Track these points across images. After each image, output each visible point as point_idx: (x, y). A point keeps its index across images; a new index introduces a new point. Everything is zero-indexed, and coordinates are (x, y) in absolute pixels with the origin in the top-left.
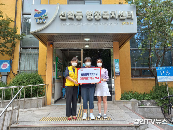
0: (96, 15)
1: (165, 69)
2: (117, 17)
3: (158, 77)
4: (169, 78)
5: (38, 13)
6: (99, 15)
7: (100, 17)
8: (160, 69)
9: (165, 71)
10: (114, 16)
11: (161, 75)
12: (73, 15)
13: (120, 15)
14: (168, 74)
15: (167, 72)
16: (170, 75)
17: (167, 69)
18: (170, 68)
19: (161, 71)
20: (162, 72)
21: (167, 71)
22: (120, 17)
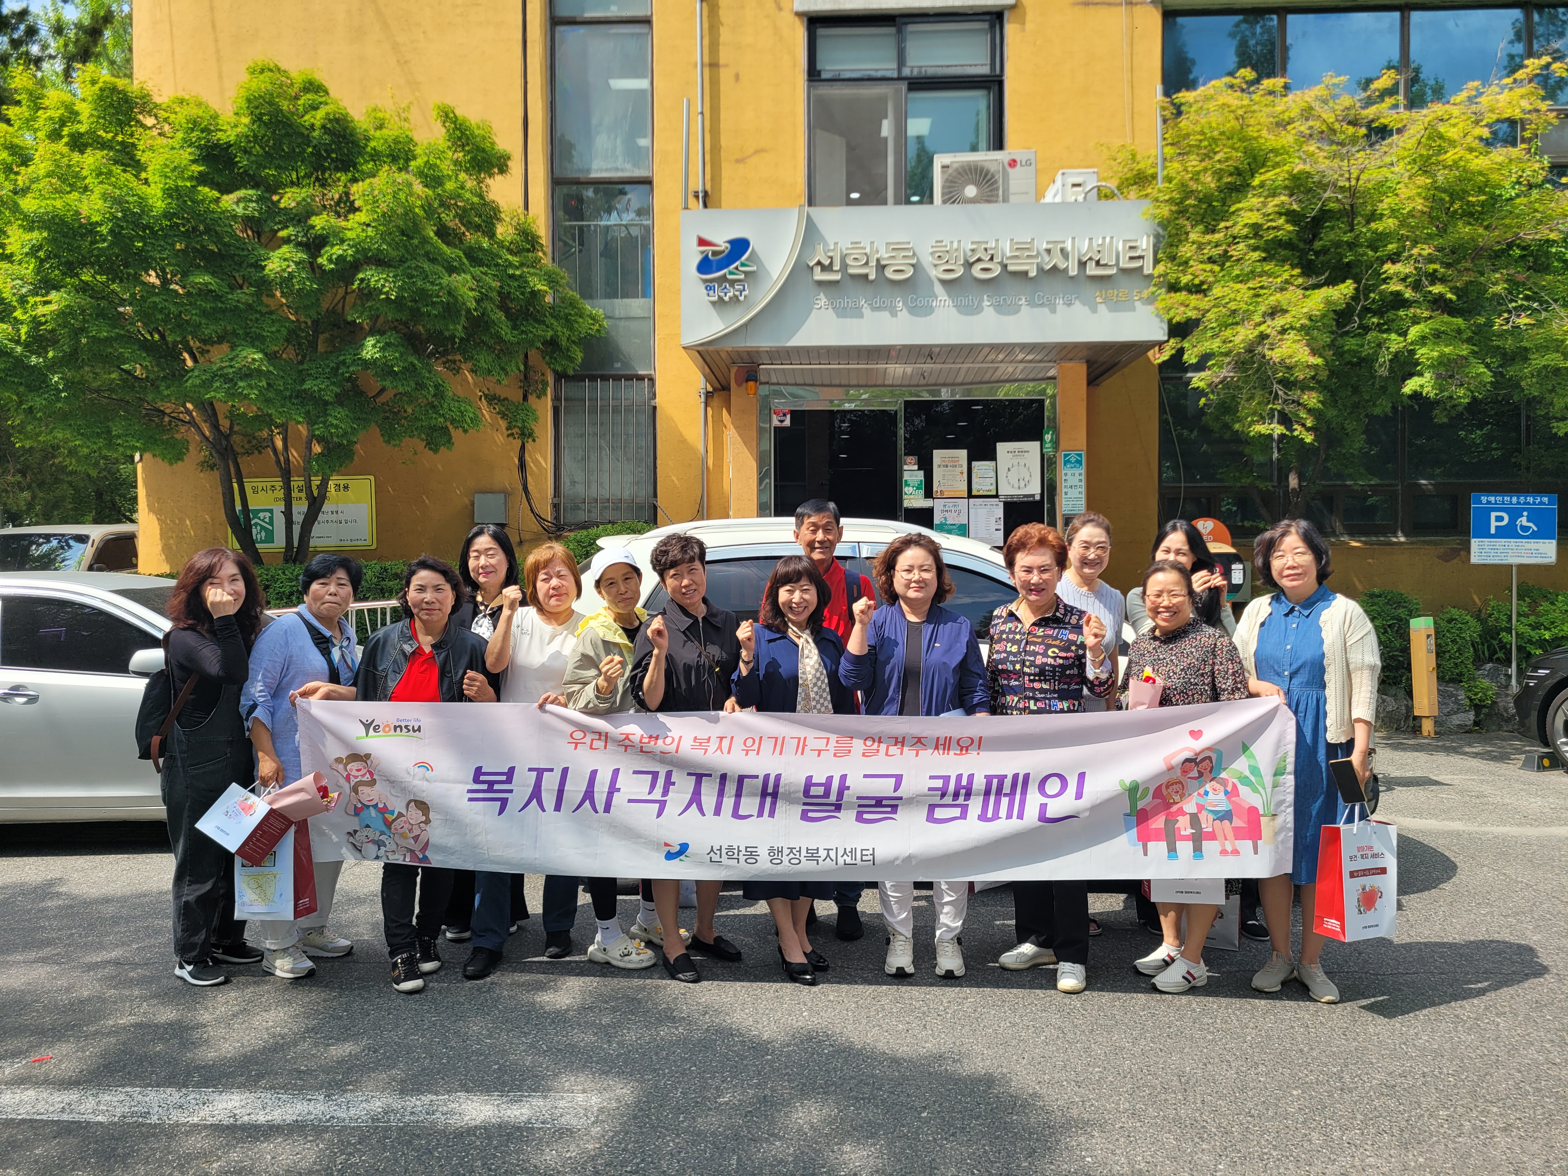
0: (979, 260)
1: (1518, 503)
2: (1073, 271)
3: (1473, 541)
4: (1528, 546)
5: (715, 253)
6: (992, 259)
7: (997, 271)
8: (1489, 502)
9: (1514, 514)
10: (1062, 265)
11: (1493, 531)
12: (873, 263)
13: (1090, 259)
14: (1525, 529)
15: (1523, 521)
16: (1535, 536)
17: (1525, 503)
18: (1541, 503)
19: (1493, 515)
20: (1499, 519)
21: (1525, 514)
22: (1091, 266)
